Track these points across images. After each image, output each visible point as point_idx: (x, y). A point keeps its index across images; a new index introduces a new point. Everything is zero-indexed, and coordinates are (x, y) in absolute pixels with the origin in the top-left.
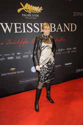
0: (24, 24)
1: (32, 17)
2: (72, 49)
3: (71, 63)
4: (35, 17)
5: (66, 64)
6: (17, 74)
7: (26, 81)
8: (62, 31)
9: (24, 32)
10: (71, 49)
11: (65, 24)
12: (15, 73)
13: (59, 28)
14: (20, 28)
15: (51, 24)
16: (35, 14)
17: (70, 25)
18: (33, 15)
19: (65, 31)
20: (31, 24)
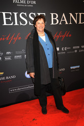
0: (15, 14)
1: (27, 4)
2: (80, 47)
3: (78, 67)
5: (71, 68)
6: (6, 80)
7: (19, 89)
8: (67, 23)
9: (16, 24)
10: (78, 47)
11: (71, 14)
12: (4, 78)
13: (63, 19)
14: (10, 18)
15: (52, 14)
19: (71, 23)
20: (25, 14)
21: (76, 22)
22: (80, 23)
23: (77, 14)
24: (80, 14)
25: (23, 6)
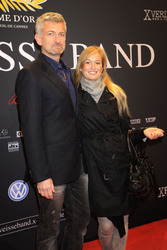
1: (12, 23)
2: (143, 121)
4: (21, 23)
8: (109, 66)
10: (138, 120)
11: (118, 47)
15: (75, 46)
16: (22, 13)
17: (135, 48)
18: (17, 18)
19: (118, 66)
20: (10, 45)
21: (130, 62)
22: (140, 65)
23: (131, 45)
24: (139, 46)
25: (4, 26)
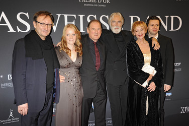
11: (159, 17)
14: (74, 23)
20: (95, 16)
21: (166, 28)
22: (172, 29)
23: (167, 17)
24: (172, 17)
25: (92, 5)
